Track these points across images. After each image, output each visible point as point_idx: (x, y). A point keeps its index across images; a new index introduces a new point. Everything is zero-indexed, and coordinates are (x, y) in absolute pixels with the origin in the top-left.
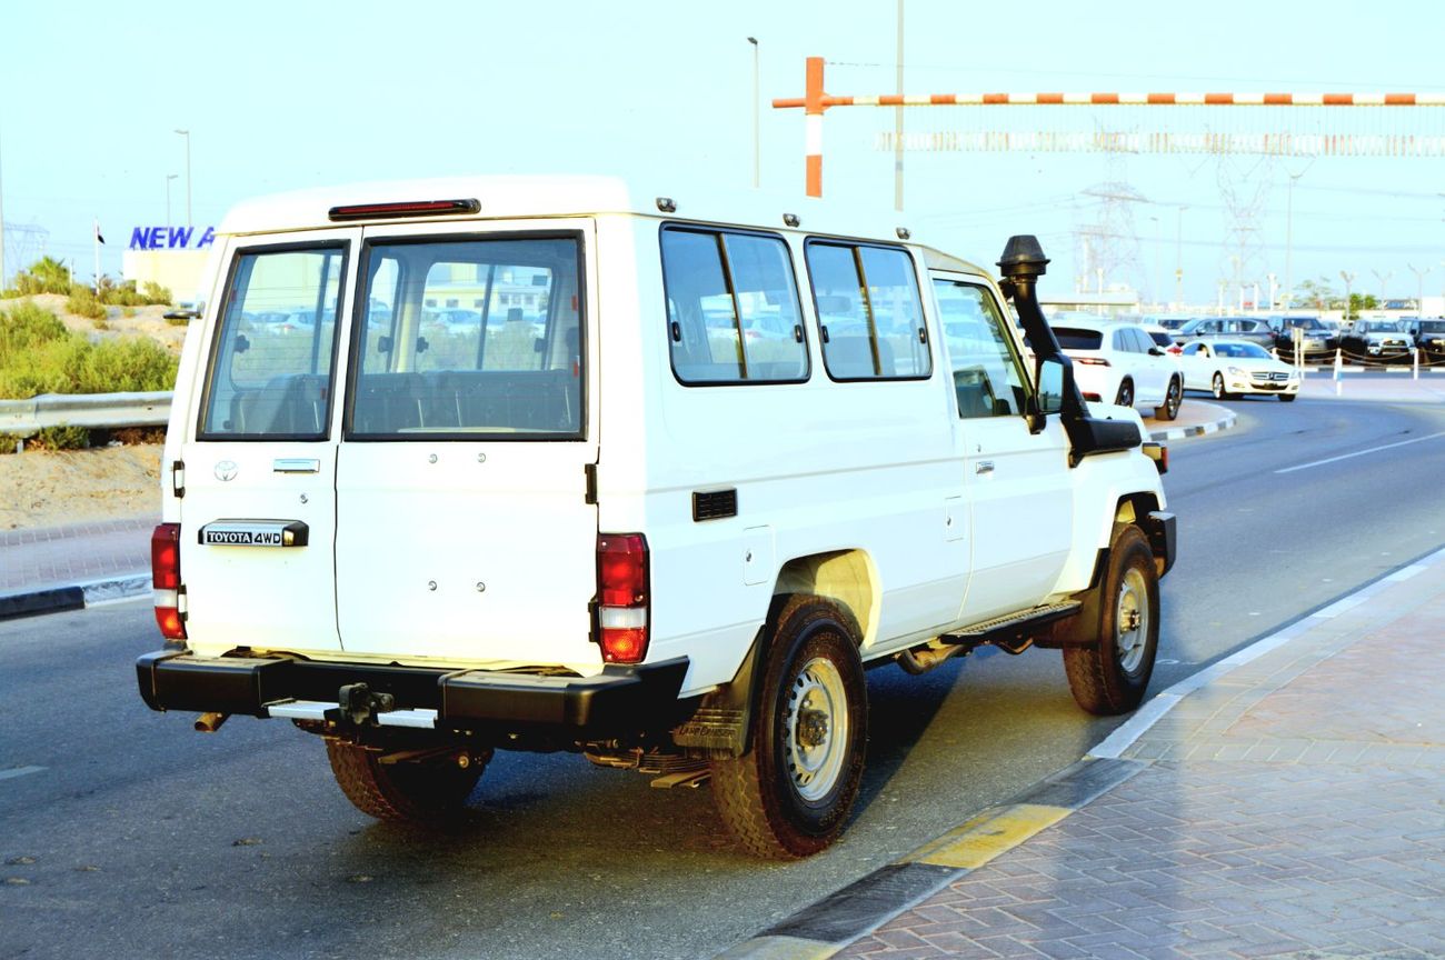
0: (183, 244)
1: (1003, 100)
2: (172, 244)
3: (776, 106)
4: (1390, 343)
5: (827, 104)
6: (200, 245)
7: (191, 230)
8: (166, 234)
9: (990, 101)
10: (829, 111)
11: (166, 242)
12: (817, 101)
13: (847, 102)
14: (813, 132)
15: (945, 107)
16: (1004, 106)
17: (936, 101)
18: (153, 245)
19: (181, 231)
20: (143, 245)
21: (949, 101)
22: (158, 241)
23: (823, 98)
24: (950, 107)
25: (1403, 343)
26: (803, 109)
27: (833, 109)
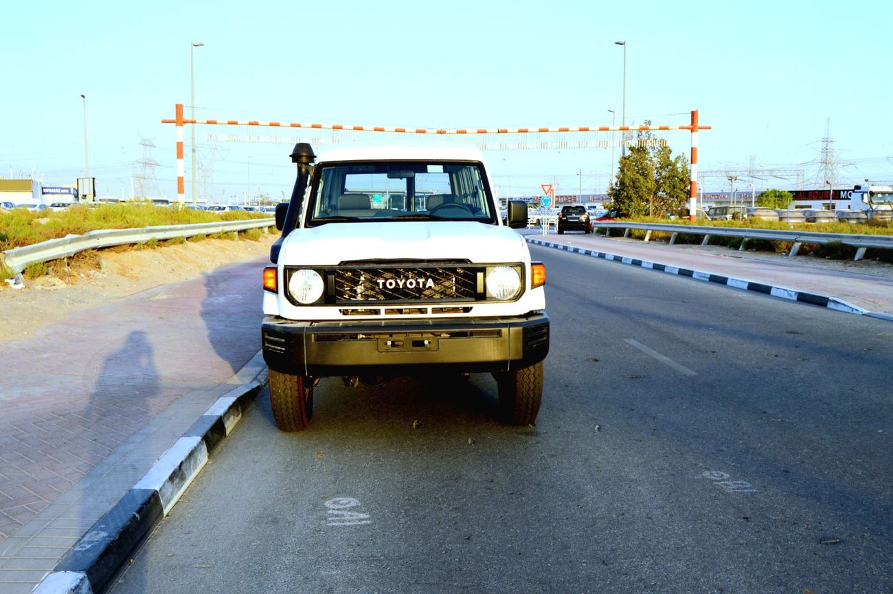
1: (256, 124)
3: (163, 122)
5: (185, 122)
9: (251, 124)
10: (185, 125)
12: (180, 121)
13: (193, 122)
14: (181, 133)
15: (233, 125)
16: (257, 126)
17: (230, 123)
21: (235, 123)
23: (183, 120)
24: (236, 126)
26: (175, 124)
27: (187, 124)
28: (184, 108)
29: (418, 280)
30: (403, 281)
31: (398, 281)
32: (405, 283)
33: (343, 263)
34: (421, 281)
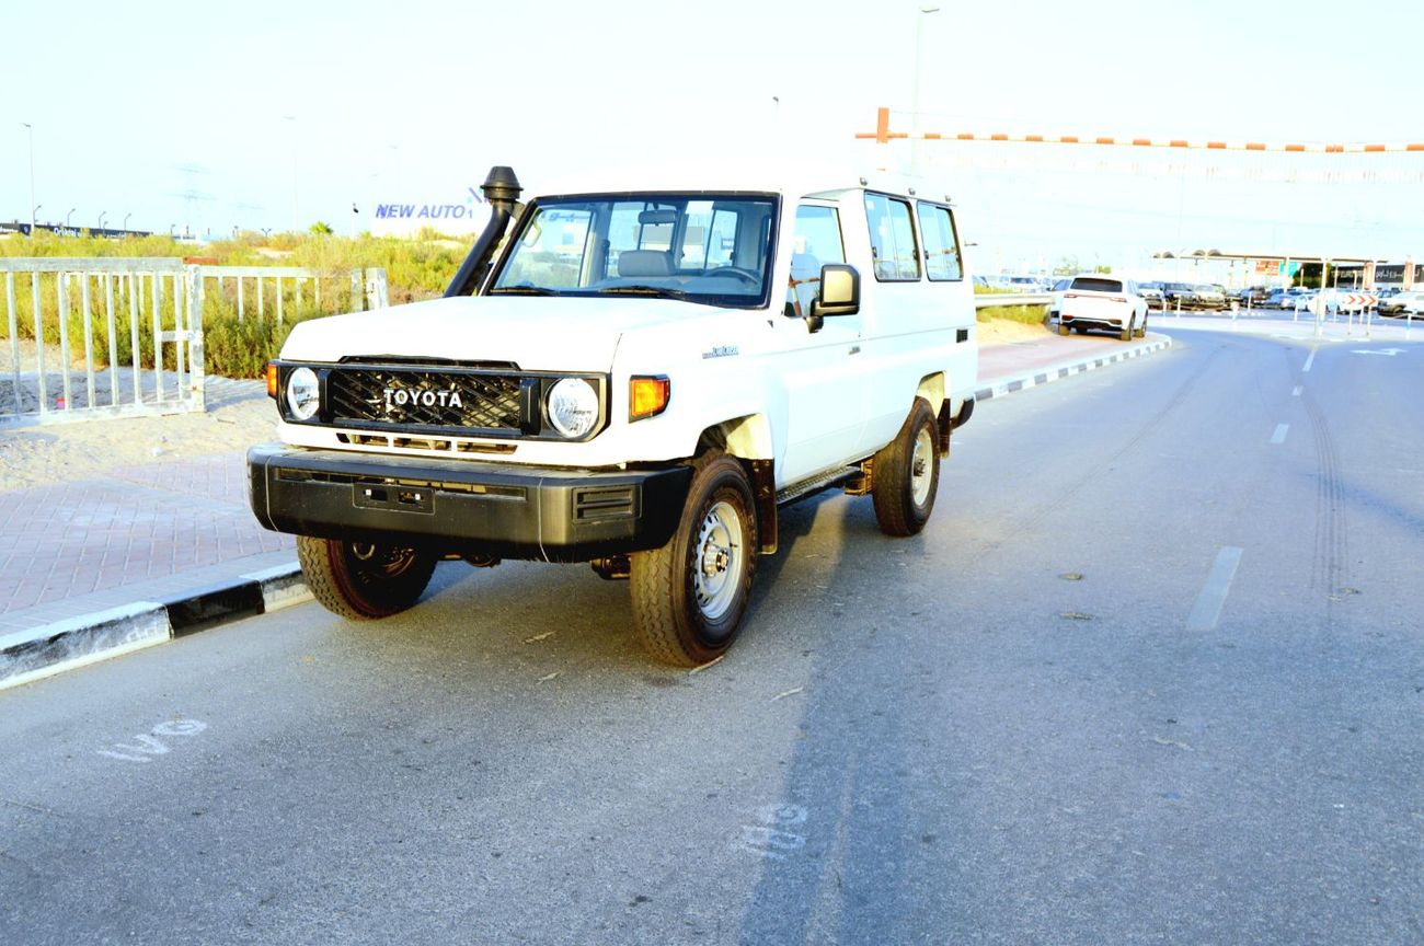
0: (409, 215)
1: (1004, 138)
2: (402, 215)
3: (858, 137)
4: (1150, 295)
5: (891, 137)
6: (419, 216)
7: (414, 207)
8: (399, 209)
10: (891, 142)
11: (398, 214)
12: (883, 134)
13: (903, 136)
15: (967, 141)
16: (1005, 141)
17: (961, 137)
18: (390, 215)
19: (408, 207)
20: (383, 215)
21: (970, 137)
22: (393, 213)
23: (888, 133)
24: (970, 141)
25: (1158, 295)
26: (875, 140)
27: (894, 140)
28: (891, 115)
29: (439, 394)
30: (418, 393)
31: (412, 393)
32: (420, 398)
33: (344, 360)
34: (443, 395)
